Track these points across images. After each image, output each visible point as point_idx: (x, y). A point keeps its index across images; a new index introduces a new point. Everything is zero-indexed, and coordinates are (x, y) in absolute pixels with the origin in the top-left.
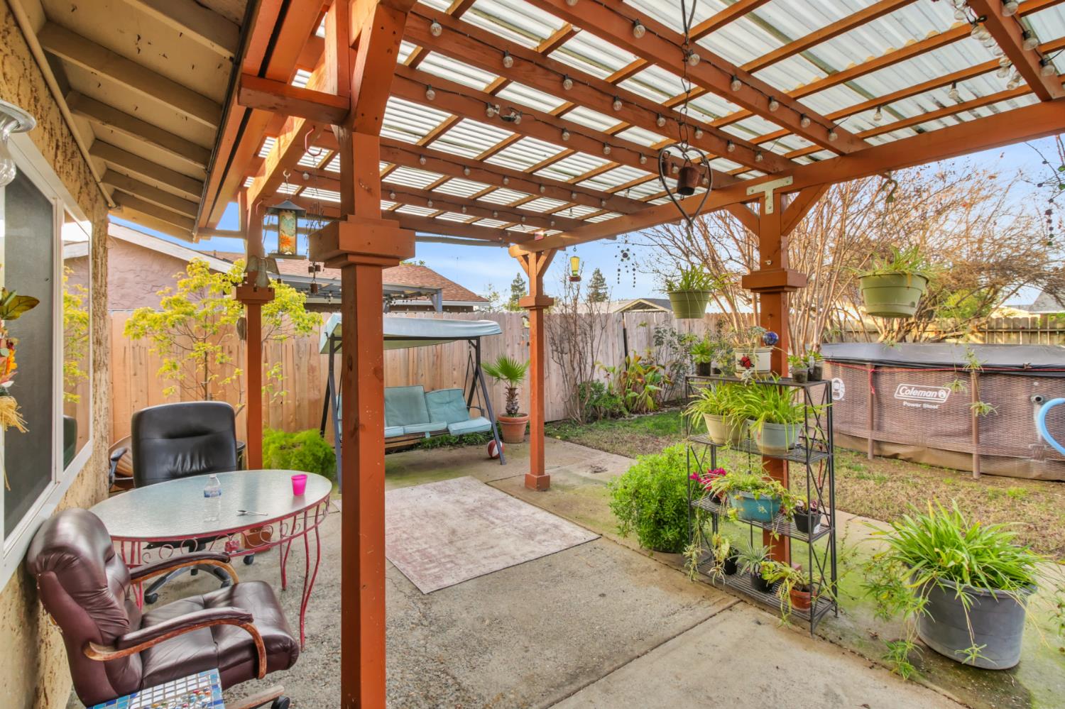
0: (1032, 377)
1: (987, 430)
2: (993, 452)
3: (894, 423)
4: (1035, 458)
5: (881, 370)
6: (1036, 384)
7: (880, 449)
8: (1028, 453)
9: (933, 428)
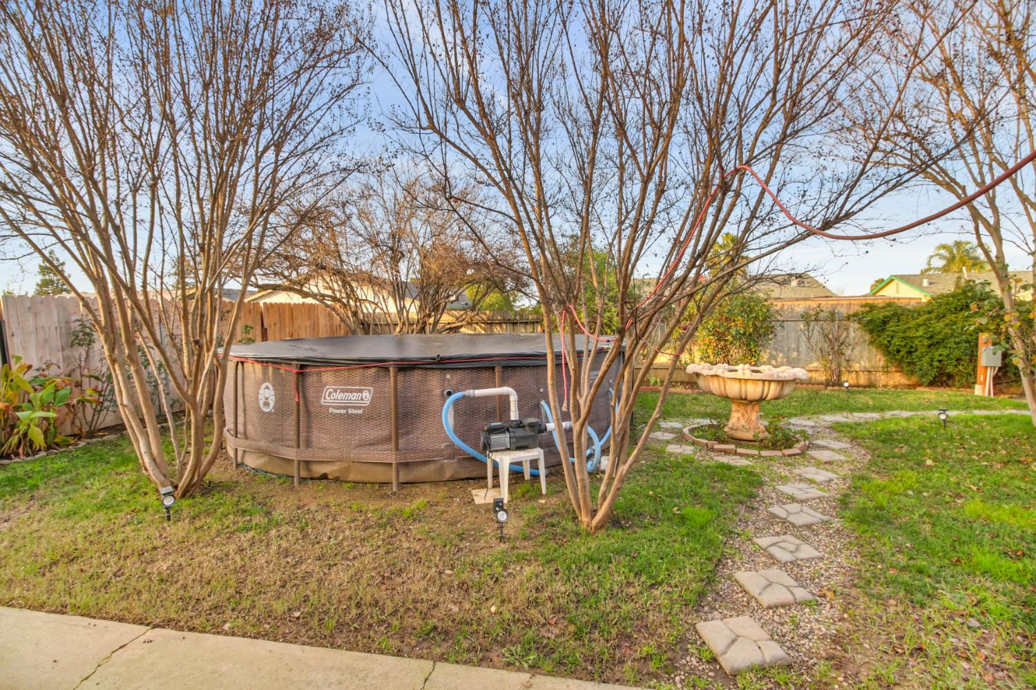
0: (445, 369)
1: (407, 433)
2: (411, 458)
3: (322, 435)
4: (448, 458)
5: (308, 370)
6: (448, 376)
7: (309, 470)
8: (440, 453)
9: (357, 437)
